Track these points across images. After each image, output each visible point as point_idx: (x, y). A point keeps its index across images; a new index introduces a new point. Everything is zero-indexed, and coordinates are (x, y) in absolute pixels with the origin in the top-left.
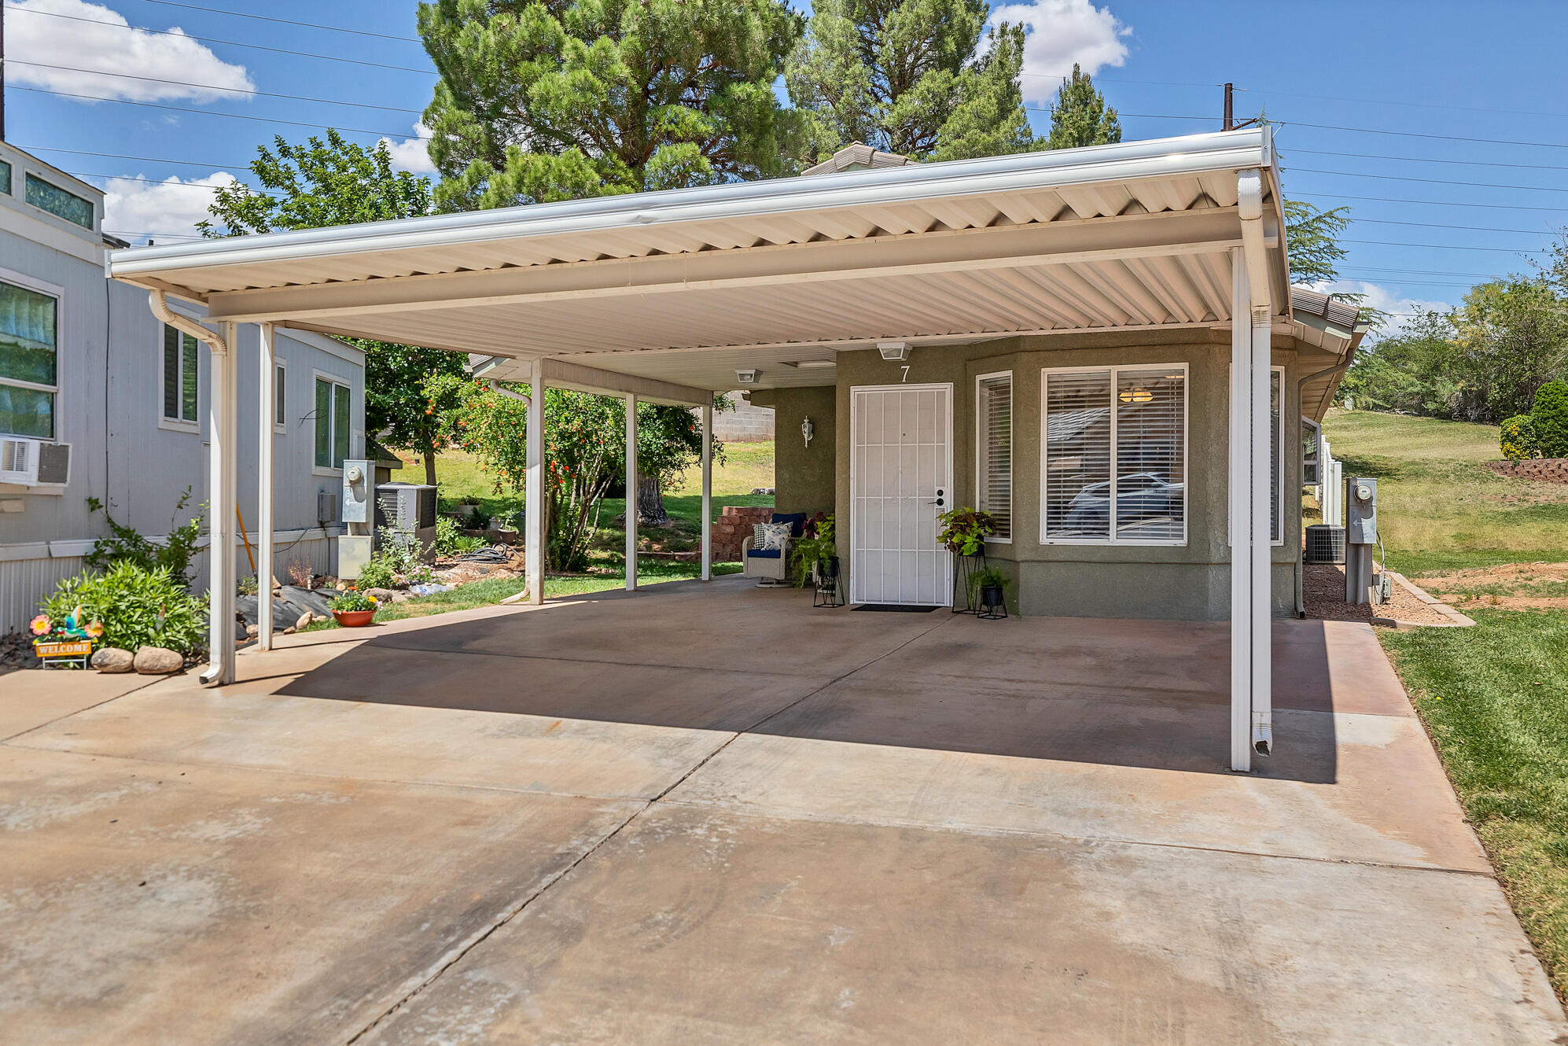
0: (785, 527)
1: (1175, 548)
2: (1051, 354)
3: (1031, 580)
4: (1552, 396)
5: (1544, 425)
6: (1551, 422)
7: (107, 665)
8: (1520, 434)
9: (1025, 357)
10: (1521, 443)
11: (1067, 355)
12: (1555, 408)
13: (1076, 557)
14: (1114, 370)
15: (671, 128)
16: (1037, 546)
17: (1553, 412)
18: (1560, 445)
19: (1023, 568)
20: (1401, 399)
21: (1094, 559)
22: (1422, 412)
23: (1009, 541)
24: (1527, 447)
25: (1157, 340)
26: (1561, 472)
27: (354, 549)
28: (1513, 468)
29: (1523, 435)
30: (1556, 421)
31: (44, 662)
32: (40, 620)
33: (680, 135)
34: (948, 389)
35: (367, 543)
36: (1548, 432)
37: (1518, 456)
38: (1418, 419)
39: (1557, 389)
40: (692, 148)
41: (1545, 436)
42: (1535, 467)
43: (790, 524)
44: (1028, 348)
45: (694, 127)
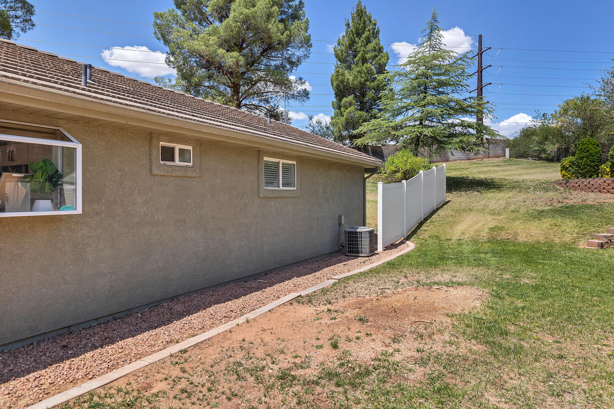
4: (586, 146)
5: (581, 161)
6: (585, 159)
8: (570, 166)
10: (570, 171)
12: (587, 152)
17: (586, 154)
18: (590, 171)
20: (531, 153)
22: (540, 159)
24: (574, 173)
26: (590, 186)
28: (566, 184)
29: (572, 167)
30: (588, 159)
36: (584, 165)
37: (569, 178)
38: (538, 162)
39: (589, 142)
41: (582, 167)
42: (577, 183)
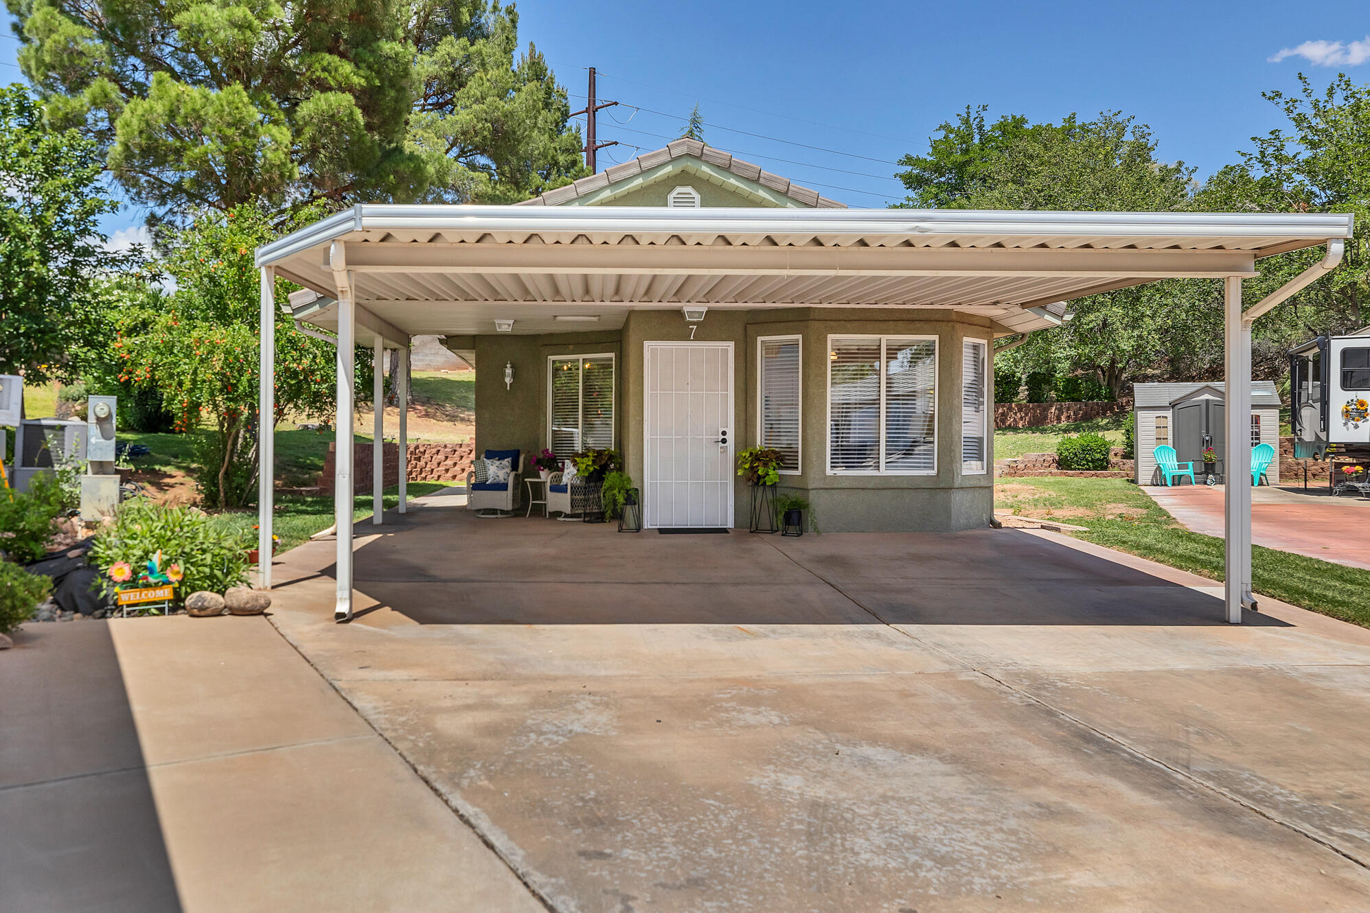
0: (507, 462)
1: (928, 476)
2: (835, 324)
3: (819, 503)
7: (207, 608)
9: (816, 324)
11: (848, 325)
13: (855, 485)
14: (885, 339)
15: (324, 75)
16: (825, 477)
19: (812, 495)
21: (869, 486)
23: (798, 473)
25: (915, 316)
27: (99, 489)
31: (125, 609)
32: (119, 567)
33: (332, 83)
34: (730, 346)
35: (115, 482)
40: (348, 98)
43: (509, 459)
44: (817, 318)
45: (347, 77)
